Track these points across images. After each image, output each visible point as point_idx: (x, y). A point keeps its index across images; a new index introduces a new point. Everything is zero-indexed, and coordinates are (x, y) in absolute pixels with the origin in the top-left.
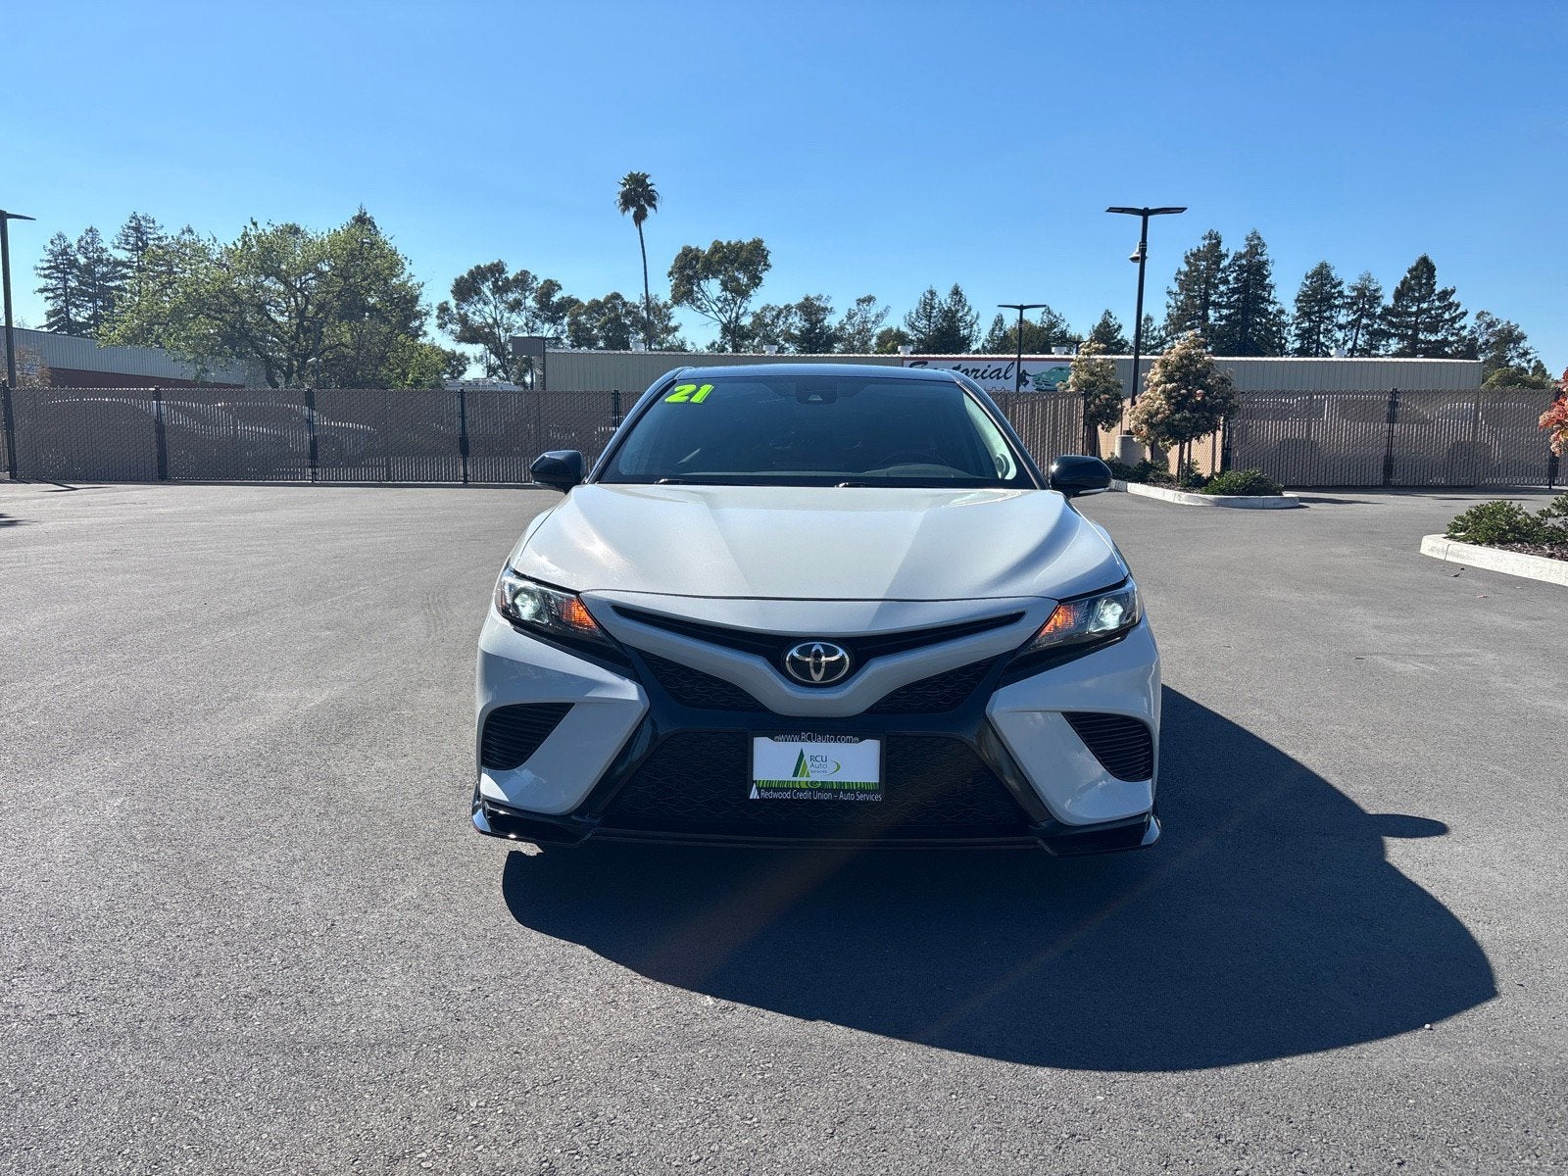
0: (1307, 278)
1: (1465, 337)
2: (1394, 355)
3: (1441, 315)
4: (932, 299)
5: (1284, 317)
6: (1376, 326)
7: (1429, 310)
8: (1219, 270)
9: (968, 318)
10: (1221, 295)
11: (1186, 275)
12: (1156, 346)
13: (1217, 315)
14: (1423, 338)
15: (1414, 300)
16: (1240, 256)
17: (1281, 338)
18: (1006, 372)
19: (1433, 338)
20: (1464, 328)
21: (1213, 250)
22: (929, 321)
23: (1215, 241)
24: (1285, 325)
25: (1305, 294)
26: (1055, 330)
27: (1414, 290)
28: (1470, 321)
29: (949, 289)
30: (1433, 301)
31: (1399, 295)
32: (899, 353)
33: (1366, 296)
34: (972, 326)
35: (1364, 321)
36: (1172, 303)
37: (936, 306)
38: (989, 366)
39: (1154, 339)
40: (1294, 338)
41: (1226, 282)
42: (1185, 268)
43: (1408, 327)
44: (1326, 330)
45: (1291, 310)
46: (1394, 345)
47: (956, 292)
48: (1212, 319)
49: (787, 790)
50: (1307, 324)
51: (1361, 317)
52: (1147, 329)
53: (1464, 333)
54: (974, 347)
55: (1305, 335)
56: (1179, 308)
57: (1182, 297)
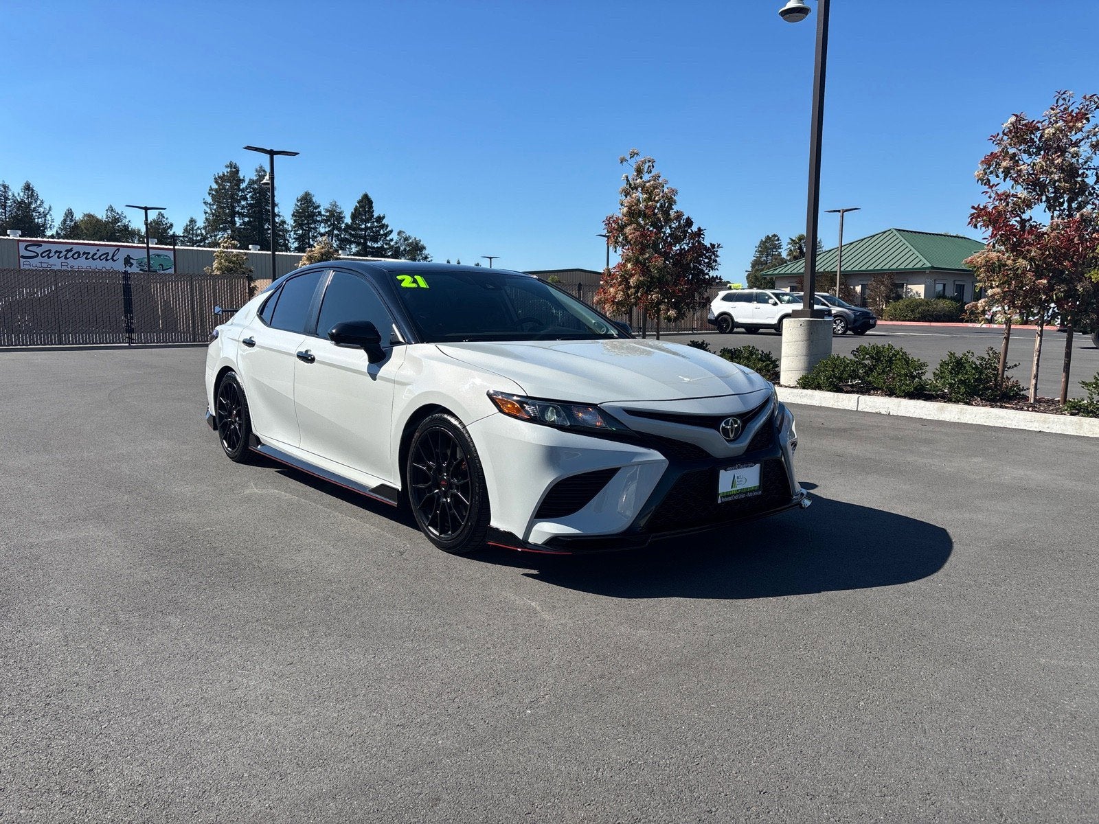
0: (298, 201)
1: (393, 246)
2: (354, 255)
3: (379, 231)
4: (6, 192)
5: (285, 226)
6: (343, 236)
7: (371, 228)
8: (239, 190)
9: (41, 210)
10: (243, 207)
11: (216, 190)
12: (200, 241)
13: (241, 221)
14: (370, 245)
15: (362, 221)
16: (252, 182)
17: (285, 240)
18: (113, 256)
19: (376, 246)
20: (392, 240)
21: (233, 175)
22: (5, 209)
23: (234, 170)
24: (287, 231)
25: (297, 211)
26: (119, 224)
27: (362, 215)
28: (394, 236)
29: (22, 185)
30: (373, 222)
31: (354, 217)
32: (9, 236)
33: (334, 217)
34: (45, 216)
35: (336, 232)
36: (209, 211)
37: (10, 197)
38: (98, 250)
39: (197, 235)
40: (294, 240)
41: (245, 199)
42: (215, 186)
43: (361, 238)
44: (313, 236)
45: (290, 222)
46: (354, 249)
47: (28, 187)
48: (238, 224)
49: (730, 496)
50: (301, 232)
51: (333, 229)
52: (193, 228)
53: (392, 243)
54: (49, 233)
55: (300, 239)
56: (213, 215)
57: (215, 207)
